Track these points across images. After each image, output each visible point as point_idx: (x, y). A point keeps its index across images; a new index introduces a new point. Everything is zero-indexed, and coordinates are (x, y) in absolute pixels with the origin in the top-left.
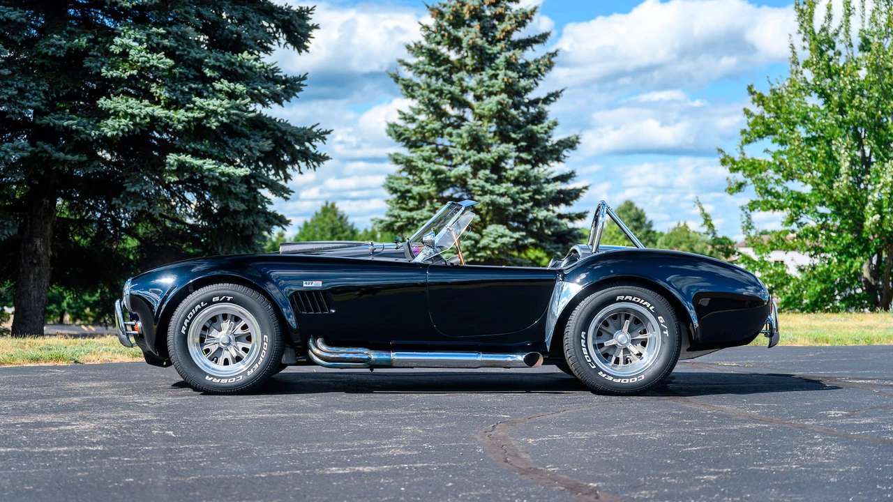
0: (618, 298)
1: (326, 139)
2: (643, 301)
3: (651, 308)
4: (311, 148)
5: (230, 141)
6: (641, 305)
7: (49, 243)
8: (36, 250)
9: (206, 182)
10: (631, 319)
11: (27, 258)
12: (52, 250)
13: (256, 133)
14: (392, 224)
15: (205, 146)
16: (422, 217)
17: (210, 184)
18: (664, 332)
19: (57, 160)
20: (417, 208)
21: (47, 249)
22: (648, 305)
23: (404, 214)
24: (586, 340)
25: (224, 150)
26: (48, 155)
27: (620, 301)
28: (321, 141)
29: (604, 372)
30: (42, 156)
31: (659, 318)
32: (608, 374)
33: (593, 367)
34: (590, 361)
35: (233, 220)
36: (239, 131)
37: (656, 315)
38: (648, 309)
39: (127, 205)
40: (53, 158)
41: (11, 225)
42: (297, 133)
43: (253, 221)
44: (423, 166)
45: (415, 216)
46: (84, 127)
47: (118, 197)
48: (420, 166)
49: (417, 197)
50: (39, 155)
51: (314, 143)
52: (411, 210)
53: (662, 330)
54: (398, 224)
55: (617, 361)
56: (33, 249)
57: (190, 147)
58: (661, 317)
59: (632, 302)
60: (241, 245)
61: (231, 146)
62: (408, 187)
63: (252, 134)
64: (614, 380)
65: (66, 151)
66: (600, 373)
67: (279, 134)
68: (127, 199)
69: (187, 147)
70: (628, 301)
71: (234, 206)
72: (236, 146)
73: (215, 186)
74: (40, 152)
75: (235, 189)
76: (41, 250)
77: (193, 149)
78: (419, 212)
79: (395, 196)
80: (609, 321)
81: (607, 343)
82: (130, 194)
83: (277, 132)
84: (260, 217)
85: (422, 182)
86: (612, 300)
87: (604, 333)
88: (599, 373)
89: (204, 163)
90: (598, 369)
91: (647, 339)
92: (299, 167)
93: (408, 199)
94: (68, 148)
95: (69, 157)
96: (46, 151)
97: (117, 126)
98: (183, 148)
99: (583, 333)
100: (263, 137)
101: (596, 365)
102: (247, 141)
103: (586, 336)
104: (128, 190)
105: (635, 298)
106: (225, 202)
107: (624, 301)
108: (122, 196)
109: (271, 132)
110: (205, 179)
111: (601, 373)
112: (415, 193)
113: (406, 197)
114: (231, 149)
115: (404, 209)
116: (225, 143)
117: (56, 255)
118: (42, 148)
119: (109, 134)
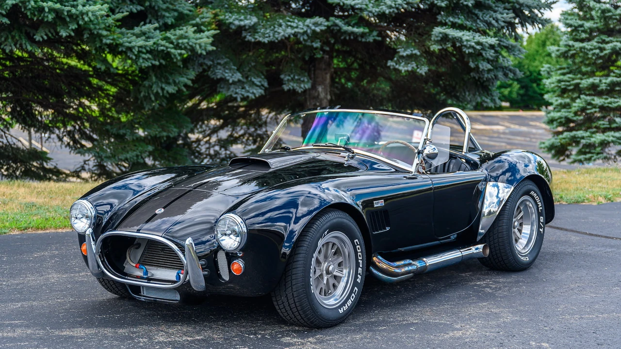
1: (552, 8)
4: (540, 15)
5: (480, 14)
7: (329, 89)
8: (319, 95)
9: (464, 50)
11: (312, 101)
12: (330, 95)
13: (500, 5)
14: (566, 52)
15: (462, 21)
16: (592, 47)
17: (467, 52)
19: (345, 32)
20: (589, 40)
21: (327, 94)
23: (578, 45)
25: (475, 21)
26: (338, 28)
28: (548, 10)
30: (333, 29)
35: (478, 75)
36: (487, 5)
39: (400, 66)
40: (342, 31)
41: (306, 80)
42: (532, 5)
43: (494, 75)
44: (594, 6)
45: (587, 47)
46: (366, 5)
47: (392, 59)
48: (591, 6)
49: (588, 31)
50: (332, 28)
51: (542, 11)
52: (582, 41)
54: (571, 52)
56: (316, 94)
57: (450, 21)
60: (482, 92)
61: (482, 19)
62: (580, 22)
63: (496, 6)
65: (352, 24)
67: (518, 6)
68: (399, 61)
69: (447, 21)
71: (483, 66)
72: (486, 19)
73: (471, 53)
74: (332, 26)
75: (486, 54)
76: (322, 95)
77: (452, 22)
78: (590, 43)
79: (569, 29)
82: (402, 57)
83: (516, 4)
84: (499, 71)
85: (592, 18)
89: (463, 35)
92: (527, 29)
93: (580, 32)
94: (353, 22)
95: (356, 30)
96: (336, 25)
97: (393, 5)
98: (444, 22)
100: (505, 8)
102: (494, 14)
104: (401, 54)
106: (476, 63)
108: (395, 59)
109: (511, 4)
110: (463, 47)
112: (586, 28)
113: (579, 30)
114: (481, 21)
115: (576, 40)
116: (476, 15)
117: (334, 98)
118: (334, 22)
119: (387, 12)
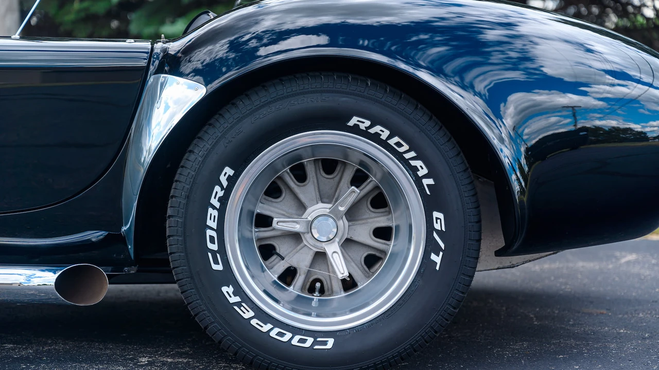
0: (354, 121)
2: (412, 154)
3: (427, 182)
6: (406, 163)
10: (367, 187)
18: (433, 257)
22: (423, 172)
24: (228, 191)
27: (355, 130)
29: (239, 291)
31: (436, 214)
32: (246, 299)
33: (215, 267)
34: (214, 247)
37: (431, 203)
38: (418, 181)
53: (431, 246)
55: (288, 276)
58: (441, 216)
59: (384, 144)
64: (254, 322)
66: (227, 290)
70: (376, 138)
80: (310, 170)
81: (281, 224)
86: (337, 121)
87: (285, 194)
88: (225, 289)
90: (228, 277)
91: (384, 252)
99: (229, 171)
101: (226, 263)
103: (232, 180)
105: (396, 139)
107: (365, 134)
111: (231, 289)
